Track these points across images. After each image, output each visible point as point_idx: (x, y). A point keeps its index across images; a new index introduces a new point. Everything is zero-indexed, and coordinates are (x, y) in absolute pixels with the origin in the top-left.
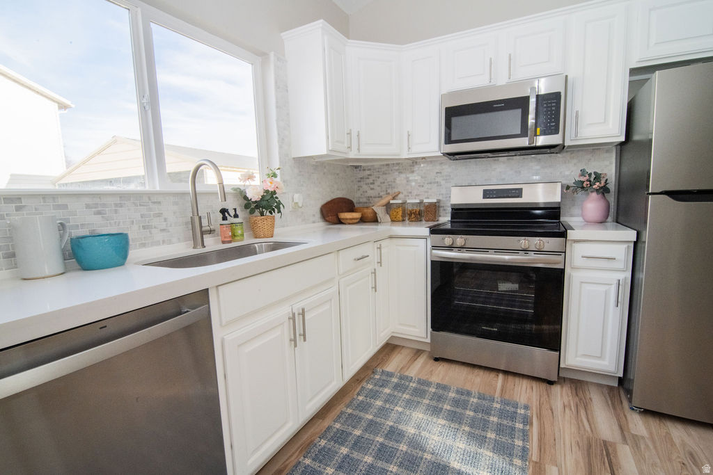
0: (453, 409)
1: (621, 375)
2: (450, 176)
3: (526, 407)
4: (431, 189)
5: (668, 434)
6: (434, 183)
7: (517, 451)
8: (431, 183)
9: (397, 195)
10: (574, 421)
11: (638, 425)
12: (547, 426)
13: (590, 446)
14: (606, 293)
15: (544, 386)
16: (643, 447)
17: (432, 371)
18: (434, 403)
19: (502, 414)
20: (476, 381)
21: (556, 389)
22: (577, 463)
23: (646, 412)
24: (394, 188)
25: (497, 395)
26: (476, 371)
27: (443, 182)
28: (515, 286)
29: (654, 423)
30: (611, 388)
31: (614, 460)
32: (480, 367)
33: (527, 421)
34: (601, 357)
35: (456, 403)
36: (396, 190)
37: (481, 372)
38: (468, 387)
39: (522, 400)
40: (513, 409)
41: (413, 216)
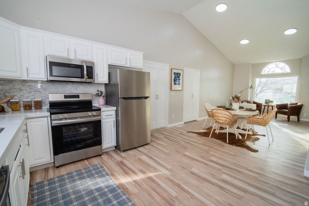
0: (79, 177)
1: (116, 145)
2: (46, 89)
3: (99, 164)
4: (36, 94)
5: (129, 154)
6: (38, 91)
7: (105, 175)
8: (35, 91)
9: (13, 97)
10: (112, 161)
11: (123, 154)
12: (107, 165)
13: (118, 164)
14: (111, 124)
15: (99, 157)
16: (127, 158)
17: (59, 172)
18: (71, 179)
19: (94, 169)
20: (79, 166)
21: (103, 156)
22: (118, 168)
23: (124, 151)
24: (10, 93)
25: (89, 166)
26: (77, 163)
27: (43, 91)
28: (86, 129)
29: (125, 152)
30: (114, 150)
31: (124, 164)
32: (77, 161)
33: (102, 167)
34: (112, 142)
35: (78, 175)
36: (12, 94)
37: (78, 163)
38: (78, 169)
39: (97, 163)
40: (96, 167)
41: (27, 107)
